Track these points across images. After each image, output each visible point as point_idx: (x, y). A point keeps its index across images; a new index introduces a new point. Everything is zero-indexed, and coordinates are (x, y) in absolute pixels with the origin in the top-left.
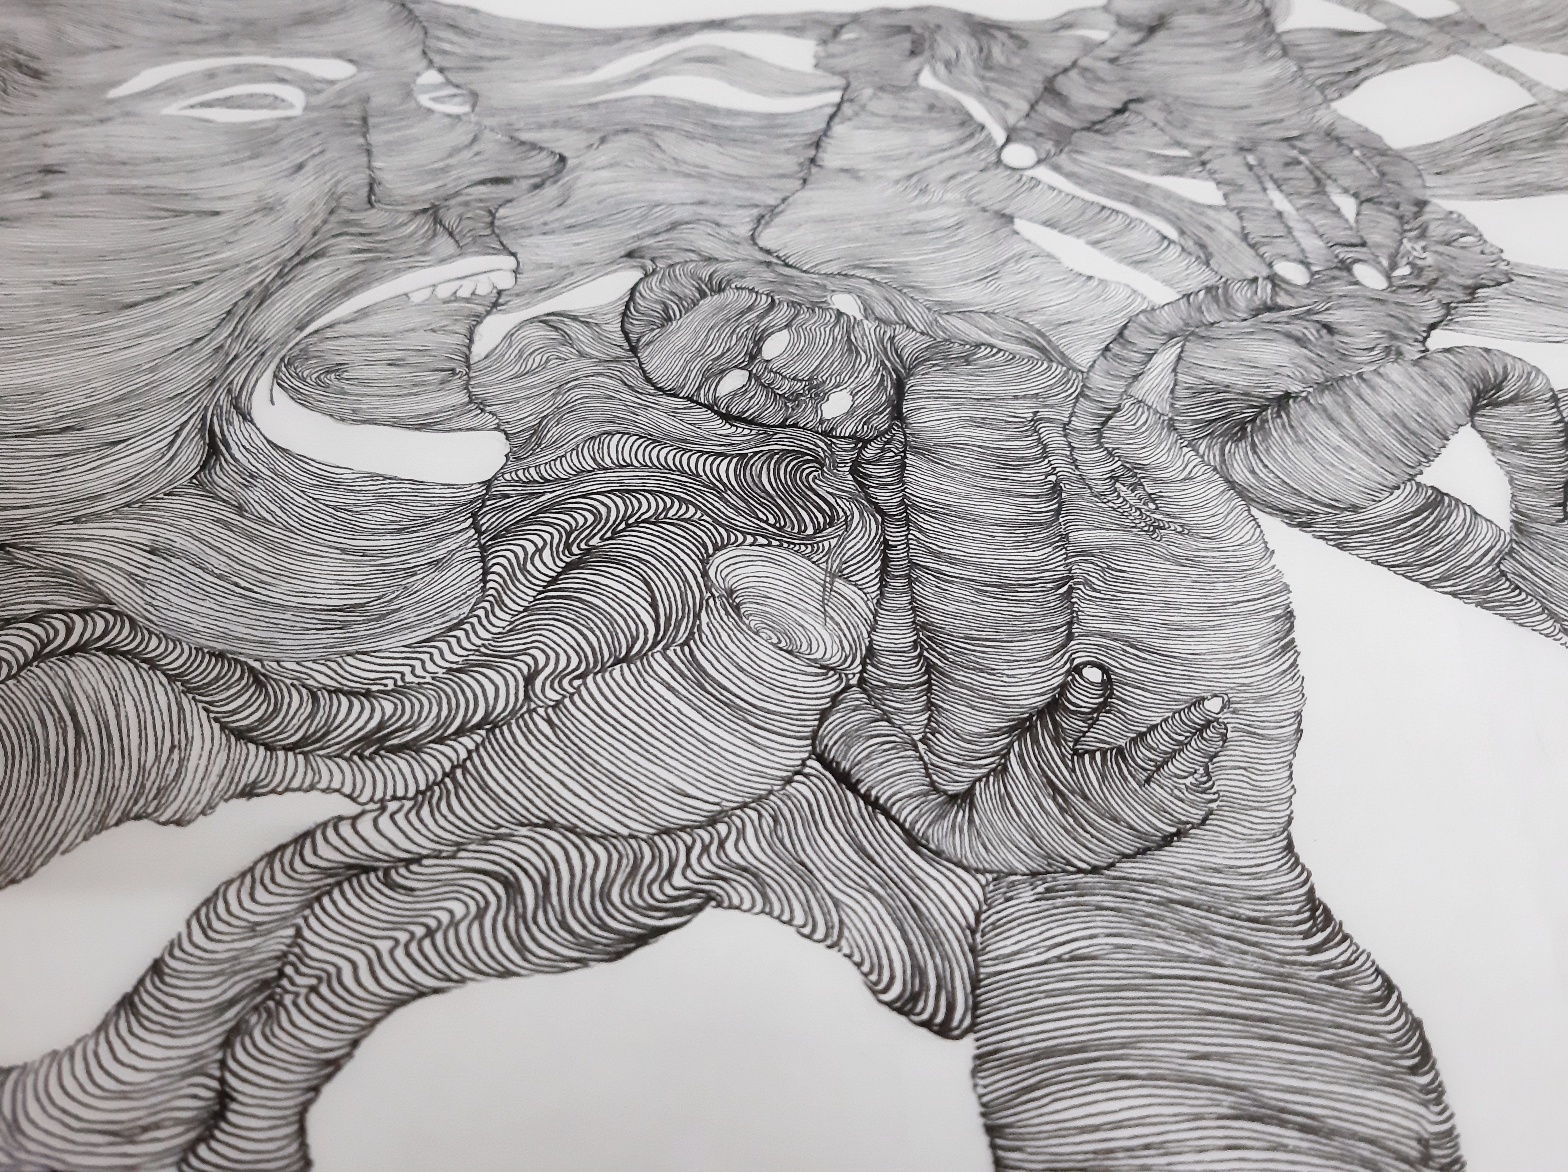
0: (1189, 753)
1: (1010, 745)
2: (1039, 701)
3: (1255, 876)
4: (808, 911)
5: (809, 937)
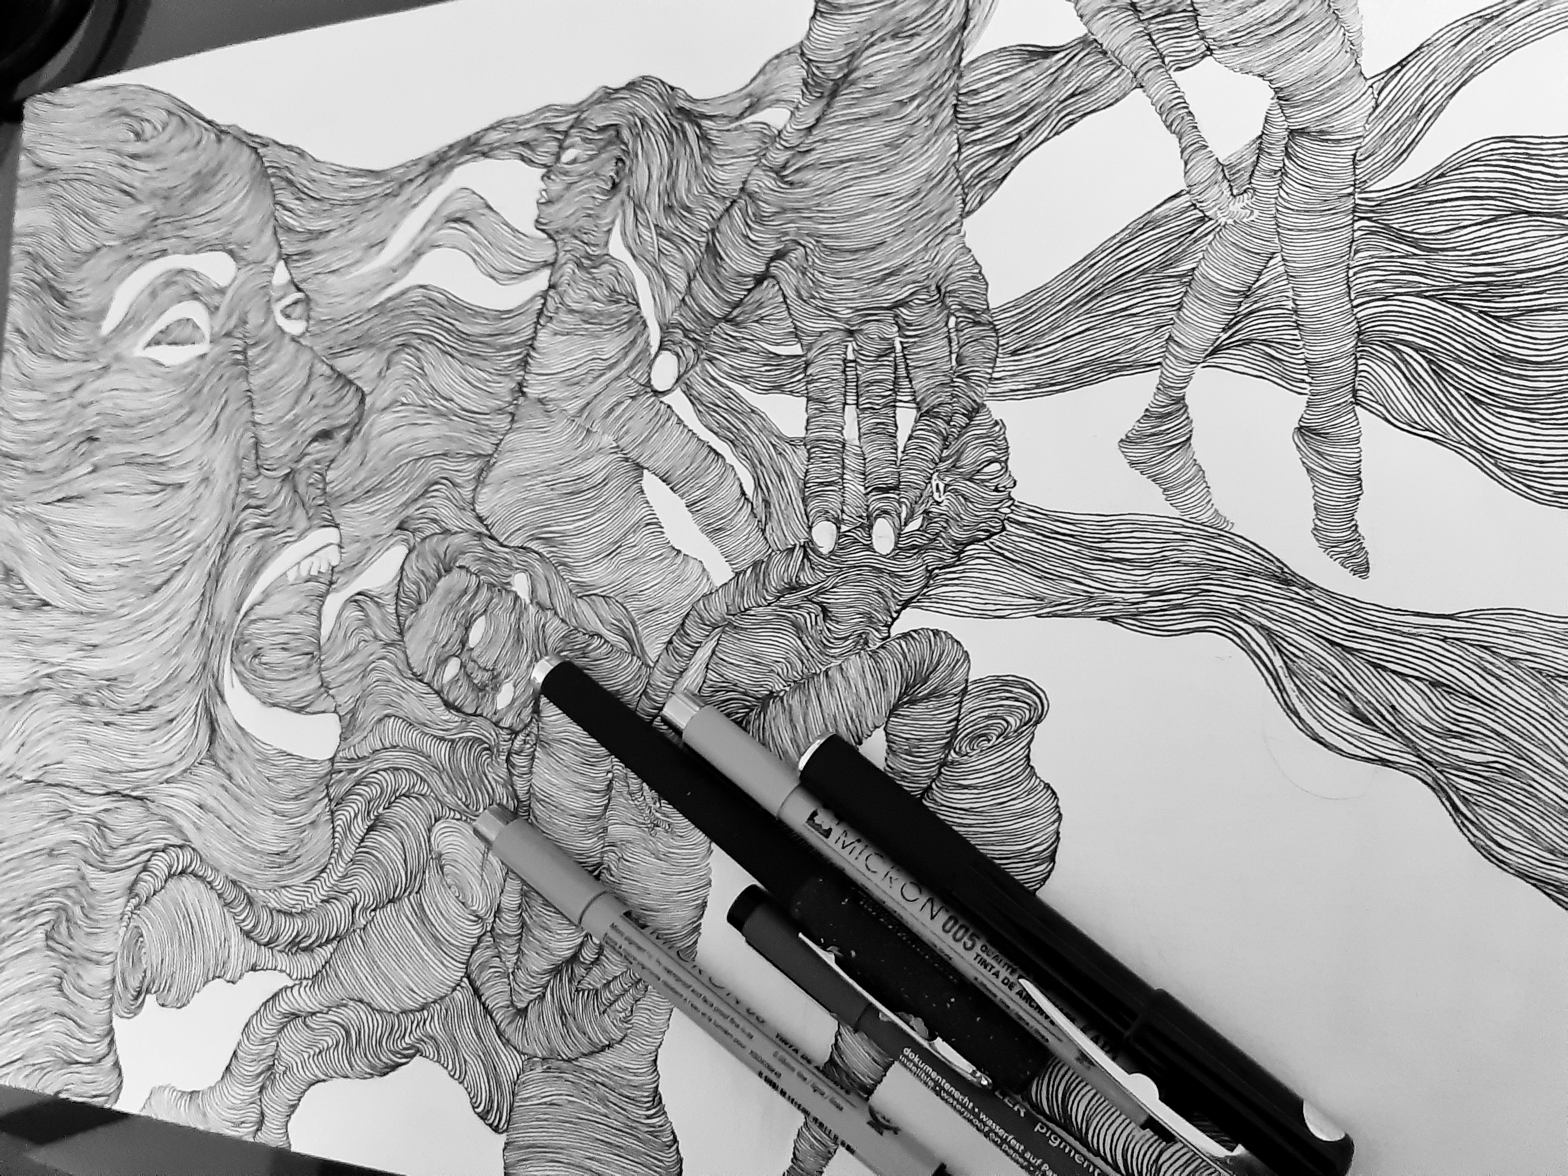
0: (628, 998)
1: (549, 981)
2: (568, 954)
3: (635, 1075)
4: (454, 1064)
5: (453, 1076)
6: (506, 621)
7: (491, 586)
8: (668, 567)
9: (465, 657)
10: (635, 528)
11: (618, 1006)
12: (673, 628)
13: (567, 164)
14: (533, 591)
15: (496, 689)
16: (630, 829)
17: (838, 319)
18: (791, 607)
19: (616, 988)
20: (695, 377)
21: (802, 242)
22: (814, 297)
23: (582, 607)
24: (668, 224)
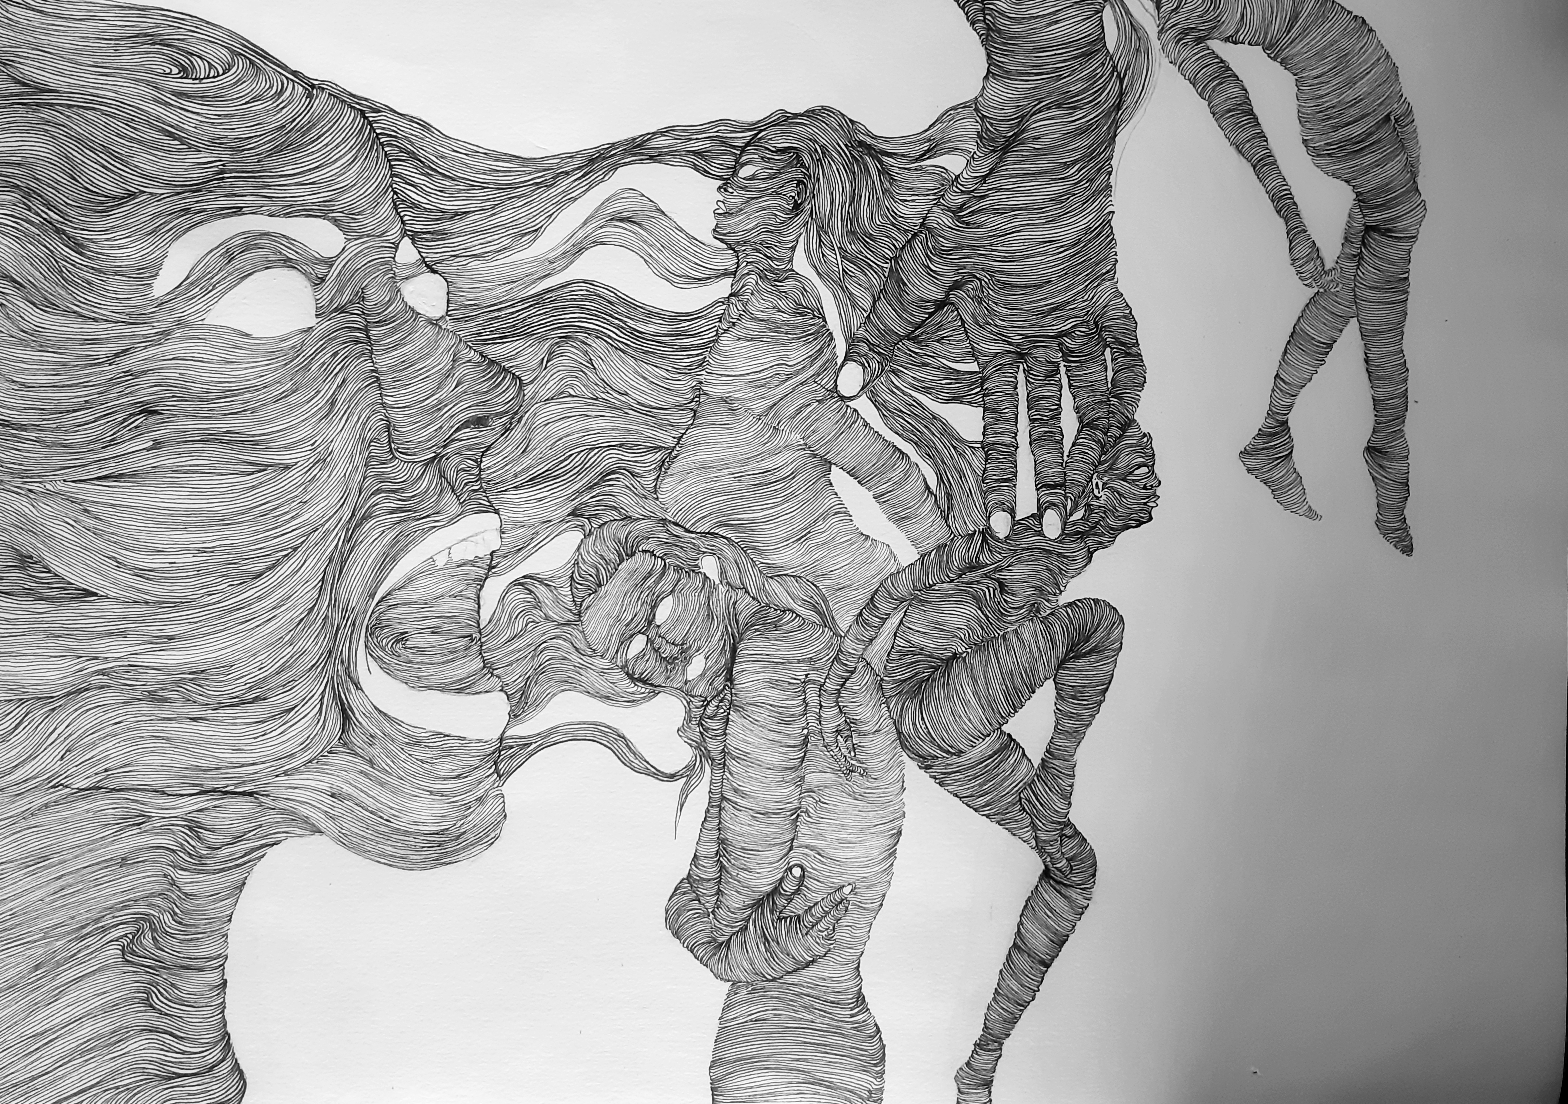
6: (695, 601)
7: (678, 569)
8: (857, 550)
9: (652, 633)
10: (824, 516)
11: (821, 926)
12: (862, 603)
13: (744, 179)
14: (723, 572)
15: (687, 661)
16: (827, 775)
17: (1010, 343)
18: (972, 583)
19: (817, 911)
20: (881, 385)
21: (978, 276)
22: (990, 324)
23: (774, 586)
24: (851, 248)
